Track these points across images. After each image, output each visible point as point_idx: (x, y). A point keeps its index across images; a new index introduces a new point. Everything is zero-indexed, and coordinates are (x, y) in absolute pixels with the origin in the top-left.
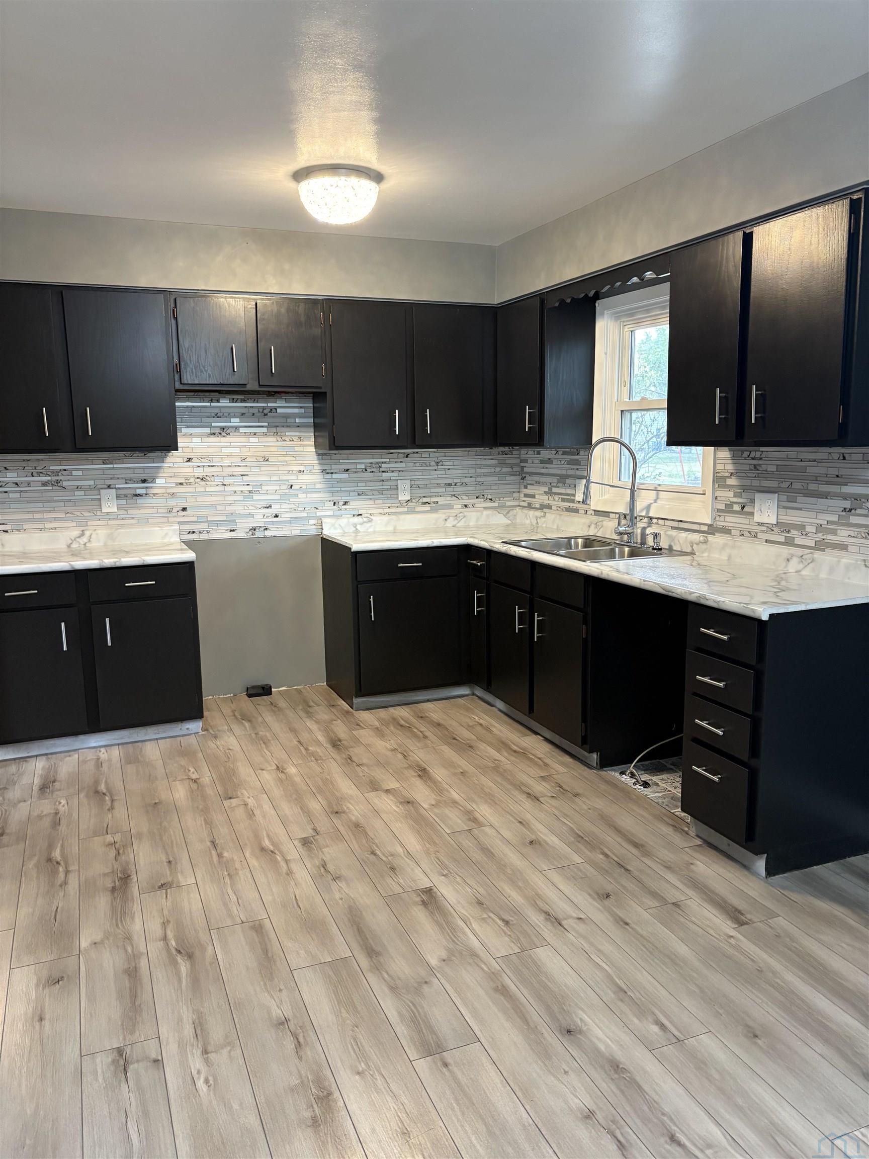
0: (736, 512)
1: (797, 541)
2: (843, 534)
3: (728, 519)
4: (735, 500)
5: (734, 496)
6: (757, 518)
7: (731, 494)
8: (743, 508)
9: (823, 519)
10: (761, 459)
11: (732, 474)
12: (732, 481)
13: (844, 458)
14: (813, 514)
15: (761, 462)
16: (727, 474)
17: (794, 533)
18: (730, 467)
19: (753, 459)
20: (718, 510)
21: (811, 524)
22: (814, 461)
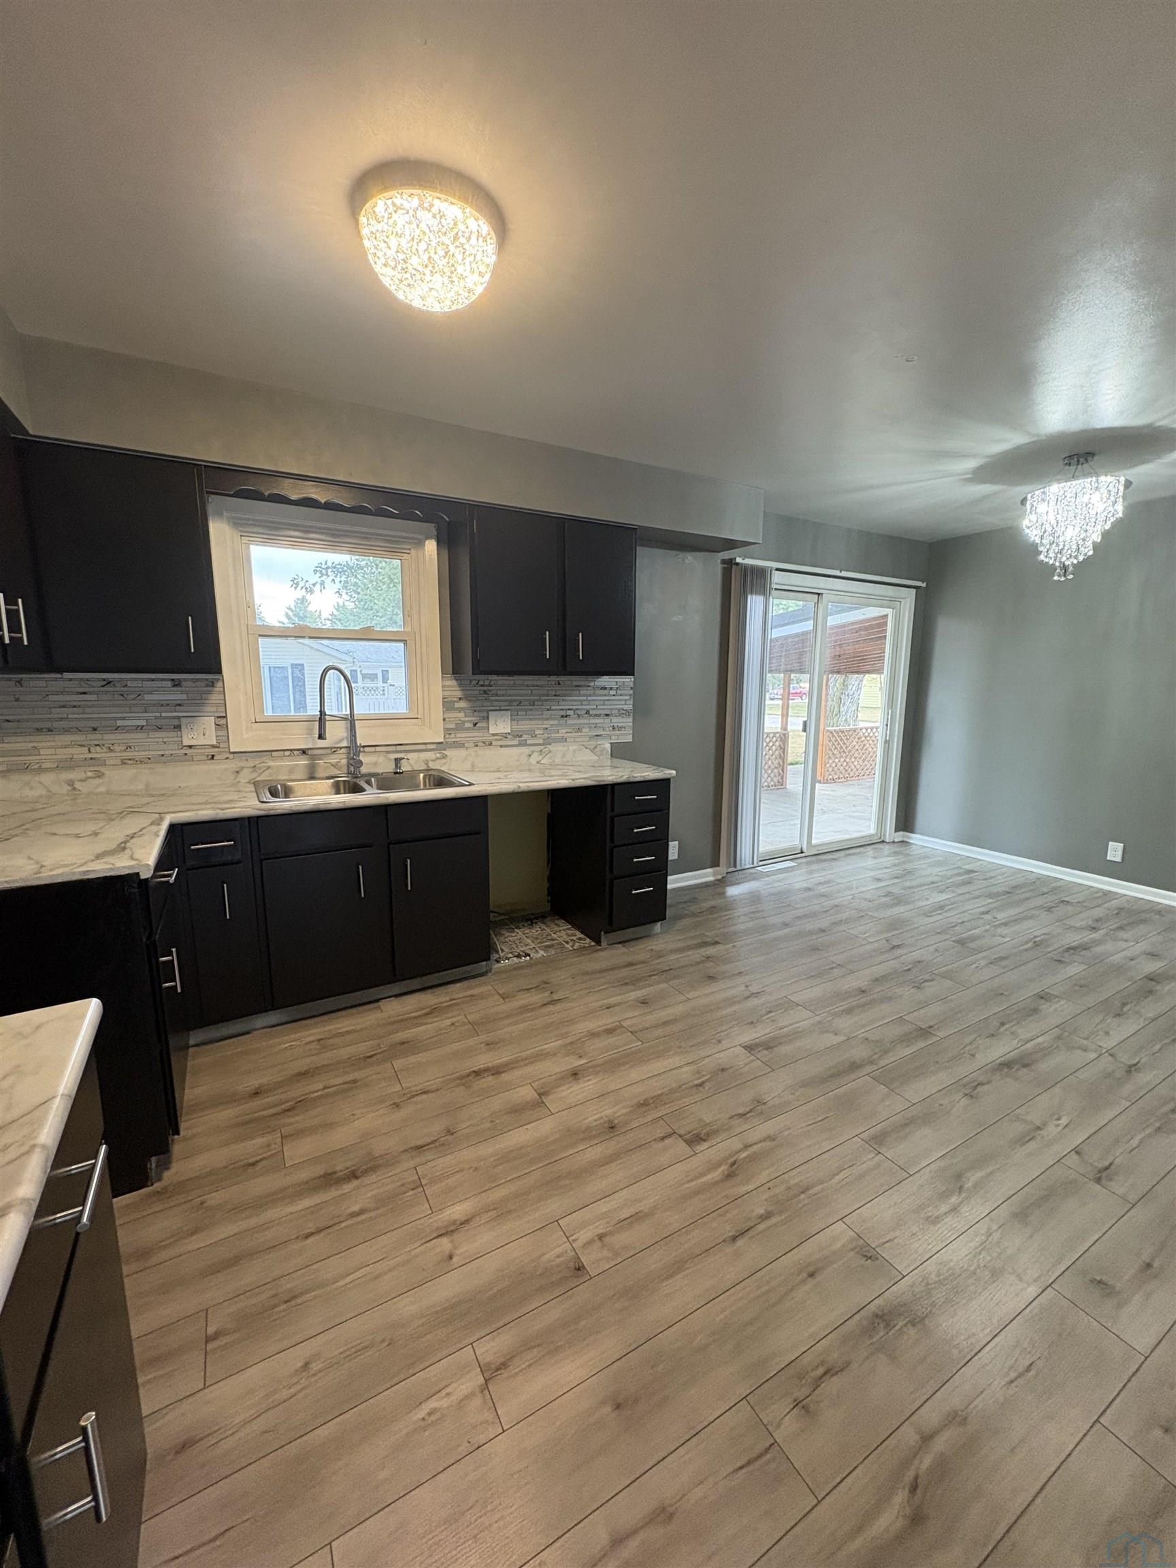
0: (468, 729)
1: (528, 742)
2: (563, 732)
3: (458, 735)
4: (467, 719)
5: (466, 716)
6: (492, 730)
7: (461, 715)
8: (475, 725)
9: (547, 724)
10: (491, 686)
11: (460, 699)
12: (462, 704)
13: (559, 684)
14: (539, 722)
15: (490, 688)
16: (456, 699)
17: (525, 737)
18: (459, 694)
19: (482, 686)
20: (448, 729)
21: (539, 729)
22: (537, 686)
